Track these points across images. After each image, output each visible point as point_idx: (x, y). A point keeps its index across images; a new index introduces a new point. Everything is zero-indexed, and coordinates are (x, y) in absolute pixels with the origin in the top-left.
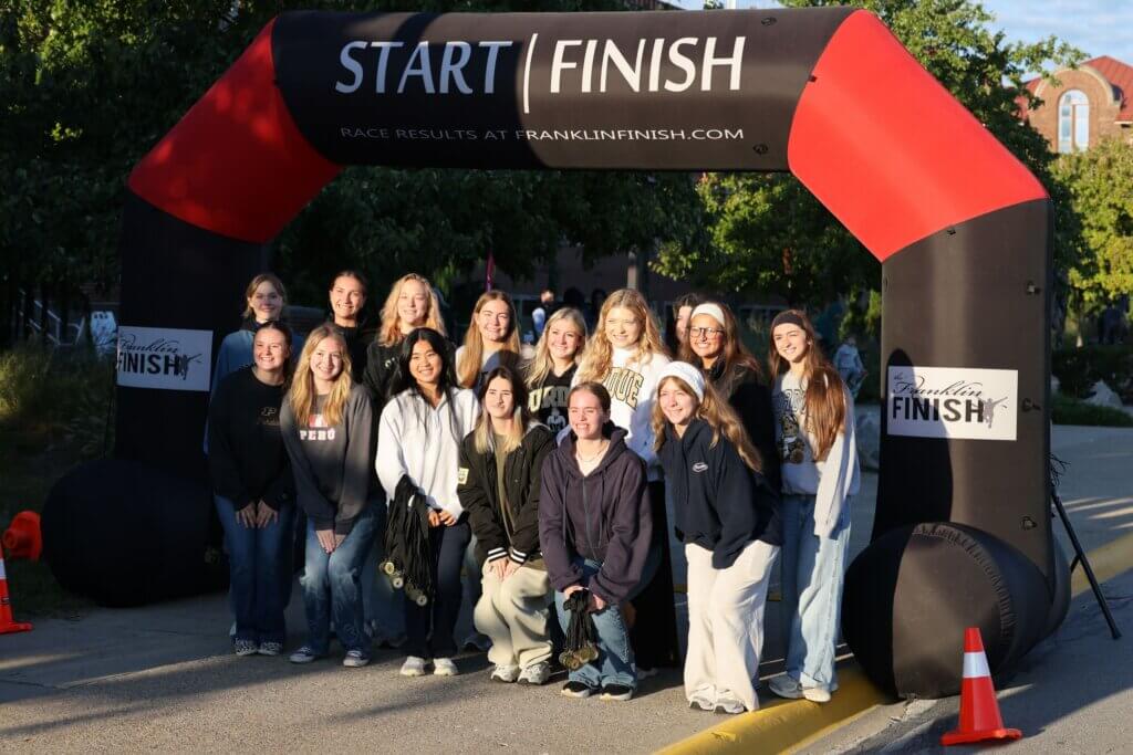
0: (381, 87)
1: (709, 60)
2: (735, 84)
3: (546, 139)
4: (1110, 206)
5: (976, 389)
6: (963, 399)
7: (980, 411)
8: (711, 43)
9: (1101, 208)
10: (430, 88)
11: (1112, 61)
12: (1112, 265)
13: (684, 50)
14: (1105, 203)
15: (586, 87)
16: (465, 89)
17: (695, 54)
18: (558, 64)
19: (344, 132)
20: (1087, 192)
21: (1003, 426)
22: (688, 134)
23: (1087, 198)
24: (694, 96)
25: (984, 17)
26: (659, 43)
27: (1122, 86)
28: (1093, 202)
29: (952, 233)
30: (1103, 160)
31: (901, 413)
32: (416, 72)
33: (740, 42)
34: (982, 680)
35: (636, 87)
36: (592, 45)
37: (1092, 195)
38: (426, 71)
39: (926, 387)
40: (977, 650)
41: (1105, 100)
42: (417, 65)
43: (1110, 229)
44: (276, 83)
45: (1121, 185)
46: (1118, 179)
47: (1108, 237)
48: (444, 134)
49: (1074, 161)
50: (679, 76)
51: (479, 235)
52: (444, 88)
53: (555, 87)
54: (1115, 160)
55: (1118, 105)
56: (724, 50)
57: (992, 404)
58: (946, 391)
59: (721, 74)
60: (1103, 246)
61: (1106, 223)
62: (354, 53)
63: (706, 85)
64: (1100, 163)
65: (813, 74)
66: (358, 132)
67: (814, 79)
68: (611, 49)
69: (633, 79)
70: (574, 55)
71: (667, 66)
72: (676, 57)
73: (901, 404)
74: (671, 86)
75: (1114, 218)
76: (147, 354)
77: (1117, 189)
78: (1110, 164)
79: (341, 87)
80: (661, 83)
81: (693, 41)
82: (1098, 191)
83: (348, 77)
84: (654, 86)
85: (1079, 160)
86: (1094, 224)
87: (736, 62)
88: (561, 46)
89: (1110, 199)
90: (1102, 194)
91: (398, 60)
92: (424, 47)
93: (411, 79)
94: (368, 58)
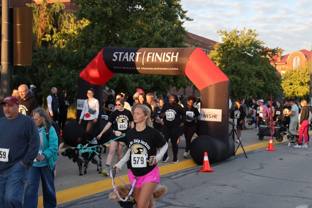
0: (120, 60)
1: (173, 56)
2: (176, 61)
3: (146, 69)
4: (299, 80)
5: (214, 113)
6: (212, 114)
7: (215, 116)
8: (173, 53)
9: (297, 81)
10: (128, 60)
11: (305, 50)
12: (299, 92)
13: (169, 55)
14: (297, 80)
15: (153, 61)
17: (170, 55)
18: (148, 57)
19: (114, 67)
20: (294, 77)
21: (219, 119)
22: (169, 69)
23: (294, 79)
24: (170, 62)
25: (263, 43)
26: (165, 53)
27: (307, 55)
28: (295, 79)
29: (211, 86)
30: (298, 71)
31: (202, 116)
32: (125, 58)
33: (178, 53)
34: (207, 161)
35: (160, 61)
36: (154, 53)
37: (295, 78)
38: (127, 58)
39: (206, 112)
40: (206, 156)
41: (303, 58)
42: (126, 56)
43: (298, 85)
44: (103, 59)
45: (301, 76)
46: (301, 75)
47: (298, 86)
48: (130, 68)
49: (291, 71)
50: (167, 59)
51: (150, 85)
52: (130, 61)
53: (148, 61)
54: (300, 71)
55: (306, 59)
56: (175, 55)
57: (217, 115)
58: (209, 113)
59: (174, 59)
60: (297, 88)
61: (298, 83)
62: (116, 54)
63: (172, 61)
64: (297, 72)
65: (189, 59)
66: (116, 67)
67: (189, 60)
68: (157, 54)
69: (160, 59)
70: (151, 55)
72: (167, 56)
73: (202, 115)
74: (166, 61)
75: (299, 83)
76: (81, 104)
77: (300, 77)
78: (299, 71)
79: (113, 60)
80: (165, 60)
81: (170, 53)
82: (296, 77)
83: (115, 58)
84: (163, 61)
85: (292, 71)
86: (295, 84)
87: (177, 57)
88: (149, 54)
89: (298, 79)
90: (297, 78)
91: (123, 55)
92: (127, 53)
93: (125, 59)
94: (118, 55)
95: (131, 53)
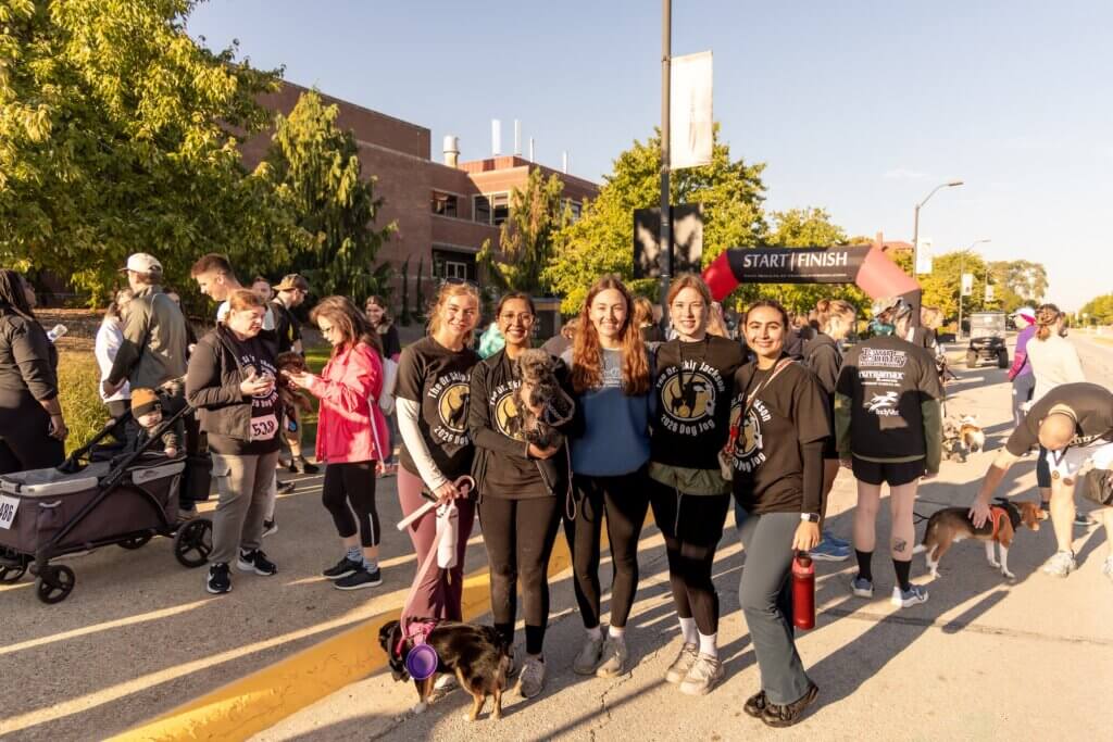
0: (755, 265)
1: (838, 258)
2: (844, 263)
8: (839, 254)
10: (768, 266)
13: (832, 256)
15: (807, 265)
16: (776, 265)
17: (834, 257)
18: (800, 260)
19: (745, 276)
22: (833, 274)
24: (834, 266)
26: (825, 254)
33: (846, 254)
35: (820, 264)
36: (808, 255)
38: (767, 261)
42: (764, 261)
44: (729, 264)
48: (770, 276)
50: (830, 261)
52: (771, 266)
53: (799, 265)
56: (842, 256)
59: (841, 262)
62: (749, 258)
63: (837, 264)
65: (864, 260)
66: (749, 276)
68: (813, 256)
69: (819, 262)
70: (804, 258)
71: (828, 261)
72: (830, 258)
74: (829, 265)
79: (745, 266)
80: (826, 263)
81: (834, 254)
83: (747, 263)
84: (824, 264)
87: (845, 258)
88: (801, 255)
91: (759, 260)
92: (766, 257)
93: (764, 265)
94: (752, 259)
95: (772, 256)
